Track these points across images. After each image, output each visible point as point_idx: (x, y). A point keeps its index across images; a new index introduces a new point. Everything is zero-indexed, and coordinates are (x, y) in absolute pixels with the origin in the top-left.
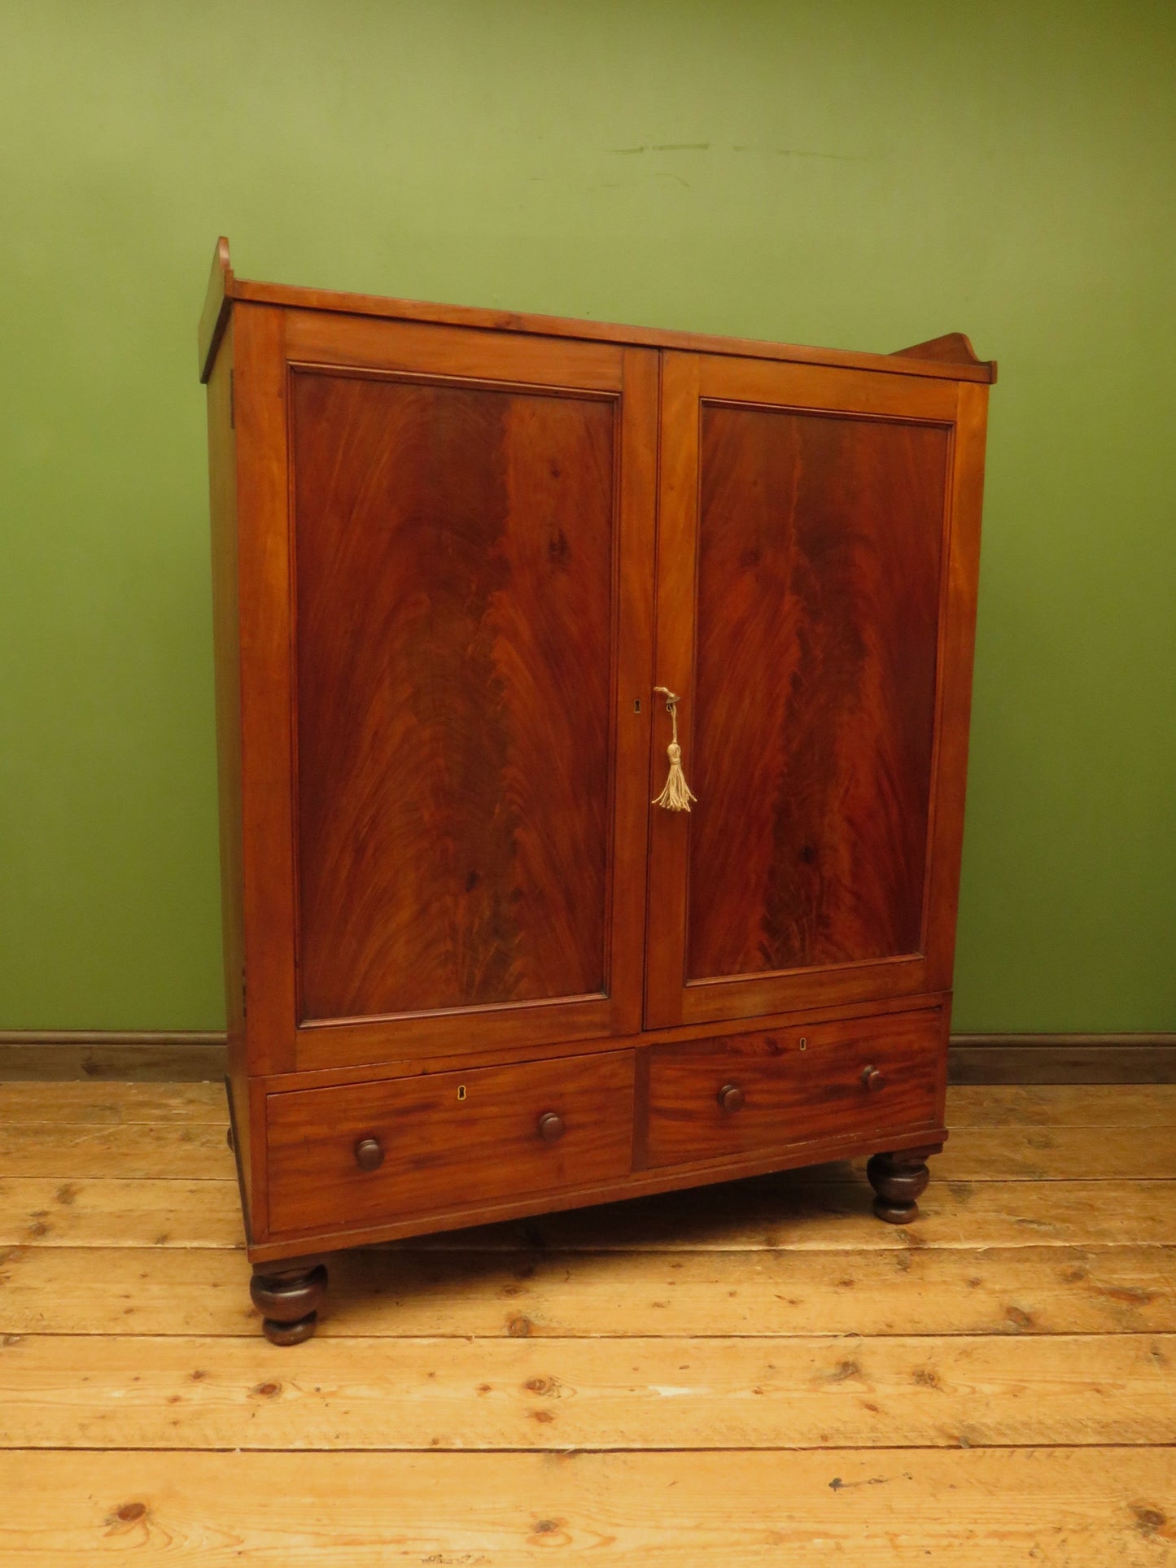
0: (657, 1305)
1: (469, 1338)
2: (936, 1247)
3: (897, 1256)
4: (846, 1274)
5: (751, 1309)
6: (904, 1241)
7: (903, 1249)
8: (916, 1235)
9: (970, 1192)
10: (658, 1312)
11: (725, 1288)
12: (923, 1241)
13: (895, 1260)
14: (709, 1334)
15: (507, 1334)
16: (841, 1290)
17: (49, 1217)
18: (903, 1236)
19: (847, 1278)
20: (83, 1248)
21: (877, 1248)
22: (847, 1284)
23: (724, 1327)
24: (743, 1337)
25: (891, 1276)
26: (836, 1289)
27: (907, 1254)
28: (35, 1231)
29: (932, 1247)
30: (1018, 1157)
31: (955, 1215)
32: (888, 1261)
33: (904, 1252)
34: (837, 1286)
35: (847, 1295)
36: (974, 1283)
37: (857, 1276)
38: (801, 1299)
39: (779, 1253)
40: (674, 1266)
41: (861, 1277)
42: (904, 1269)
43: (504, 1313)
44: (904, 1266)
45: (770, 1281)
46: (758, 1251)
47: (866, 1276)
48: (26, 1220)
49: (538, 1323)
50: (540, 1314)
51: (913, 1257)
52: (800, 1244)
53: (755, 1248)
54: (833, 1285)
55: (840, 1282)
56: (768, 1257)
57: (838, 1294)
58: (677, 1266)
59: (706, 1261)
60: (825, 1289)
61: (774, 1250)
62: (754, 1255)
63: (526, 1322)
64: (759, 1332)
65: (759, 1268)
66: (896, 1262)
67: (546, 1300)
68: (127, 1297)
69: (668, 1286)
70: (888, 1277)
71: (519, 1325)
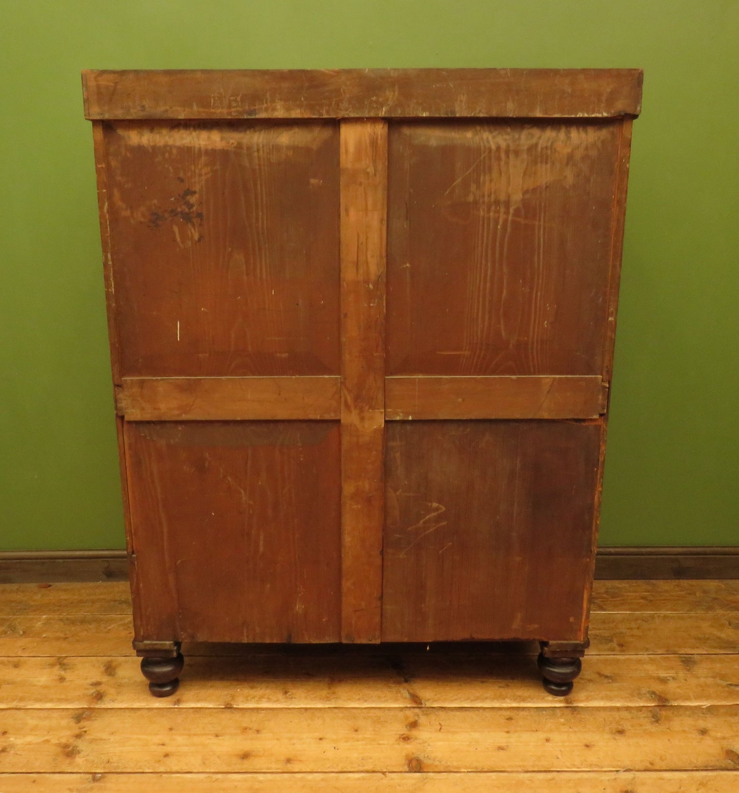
0: (500, 748)
1: (383, 773)
2: (676, 704)
3: (650, 711)
4: (619, 725)
5: (561, 751)
6: (654, 700)
7: (655, 706)
8: (663, 695)
9: (694, 663)
10: (501, 753)
11: (542, 736)
12: (667, 700)
13: (650, 715)
14: (536, 769)
15: (407, 770)
16: (618, 737)
17: (102, 685)
18: (653, 696)
19: (620, 728)
20: (128, 709)
21: (637, 705)
22: (621, 732)
23: (544, 764)
24: (558, 771)
25: (651, 727)
26: (614, 736)
27: (657, 709)
28: (96, 696)
29: (673, 704)
30: (723, 635)
31: (686, 680)
32: (645, 715)
33: (656, 708)
34: (615, 733)
35: (622, 741)
36: (704, 732)
37: (626, 726)
38: (593, 744)
39: (575, 709)
40: (508, 719)
41: (630, 728)
42: (657, 721)
43: (404, 754)
44: (656, 719)
45: (571, 730)
46: (560, 707)
47: (632, 726)
48: (88, 689)
49: (426, 761)
50: (426, 756)
51: (661, 712)
52: (587, 702)
53: (558, 705)
54: (611, 732)
55: (616, 732)
56: (567, 712)
57: (616, 739)
58: (510, 719)
59: (527, 715)
60: (607, 736)
61: (571, 707)
62: (558, 711)
63: (419, 761)
64: (568, 768)
65: (562, 720)
66: (651, 716)
67: (429, 745)
68: (163, 745)
69: (506, 734)
70: (647, 728)
71: (414, 763)
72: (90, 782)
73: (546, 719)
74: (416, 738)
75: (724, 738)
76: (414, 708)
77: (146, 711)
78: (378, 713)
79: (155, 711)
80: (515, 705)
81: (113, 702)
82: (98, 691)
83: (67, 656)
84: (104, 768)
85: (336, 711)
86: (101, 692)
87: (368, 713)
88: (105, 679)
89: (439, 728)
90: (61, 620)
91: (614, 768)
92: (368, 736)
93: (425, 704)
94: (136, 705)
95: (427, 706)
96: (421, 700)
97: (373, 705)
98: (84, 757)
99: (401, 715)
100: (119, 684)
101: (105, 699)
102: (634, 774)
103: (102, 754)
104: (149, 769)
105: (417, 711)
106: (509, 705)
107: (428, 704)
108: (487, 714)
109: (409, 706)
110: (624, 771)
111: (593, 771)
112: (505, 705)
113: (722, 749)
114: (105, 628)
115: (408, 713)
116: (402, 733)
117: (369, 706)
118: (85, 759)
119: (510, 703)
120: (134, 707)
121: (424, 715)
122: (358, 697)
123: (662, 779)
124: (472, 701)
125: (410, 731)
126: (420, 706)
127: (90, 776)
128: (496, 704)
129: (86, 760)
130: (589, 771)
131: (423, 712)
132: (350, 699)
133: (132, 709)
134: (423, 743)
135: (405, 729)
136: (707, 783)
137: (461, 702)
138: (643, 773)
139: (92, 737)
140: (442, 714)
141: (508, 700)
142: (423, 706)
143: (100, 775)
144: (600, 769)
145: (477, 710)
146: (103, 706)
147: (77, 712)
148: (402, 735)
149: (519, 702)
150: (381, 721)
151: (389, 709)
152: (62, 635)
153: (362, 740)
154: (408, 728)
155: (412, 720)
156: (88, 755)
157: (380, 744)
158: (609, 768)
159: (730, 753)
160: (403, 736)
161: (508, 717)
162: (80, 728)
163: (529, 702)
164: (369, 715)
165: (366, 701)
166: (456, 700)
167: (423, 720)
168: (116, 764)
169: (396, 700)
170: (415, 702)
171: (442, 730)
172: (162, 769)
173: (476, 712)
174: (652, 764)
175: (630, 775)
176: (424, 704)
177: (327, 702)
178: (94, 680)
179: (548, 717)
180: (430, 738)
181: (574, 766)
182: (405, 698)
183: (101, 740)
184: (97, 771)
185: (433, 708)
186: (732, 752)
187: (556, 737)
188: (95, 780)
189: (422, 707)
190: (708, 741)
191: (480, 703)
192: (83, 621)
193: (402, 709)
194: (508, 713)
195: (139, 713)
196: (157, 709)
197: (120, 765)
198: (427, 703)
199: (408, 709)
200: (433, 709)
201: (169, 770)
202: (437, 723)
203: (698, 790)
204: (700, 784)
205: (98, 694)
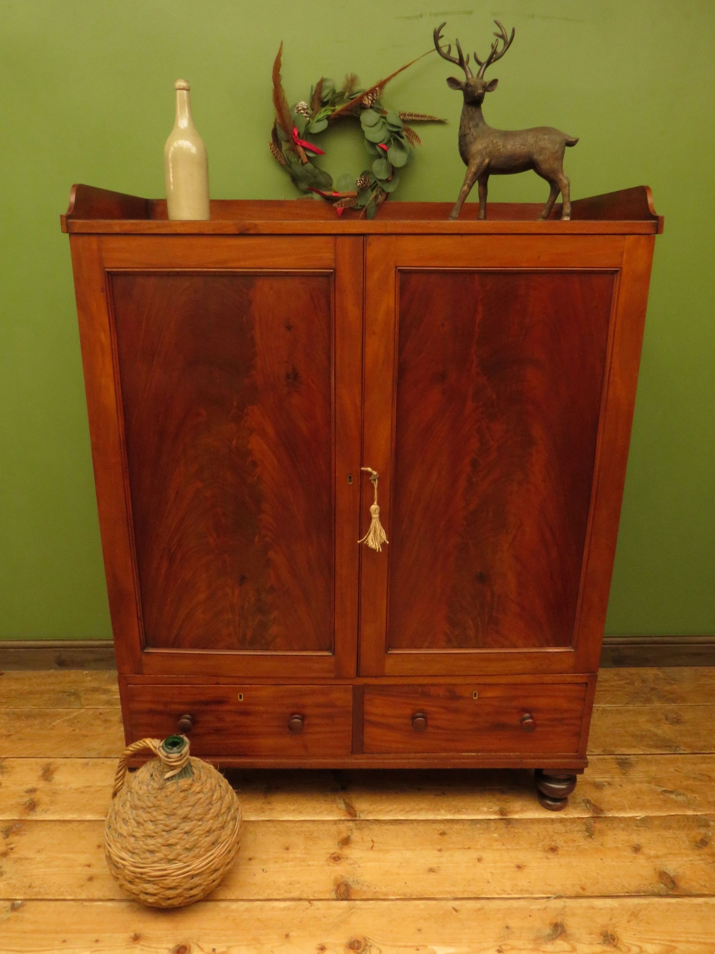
0: (431, 870)
1: (309, 901)
2: (610, 816)
3: (585, 823)
4: (553, 841)
5: (492, 873)
6: (589, 810)
7: (588, 818)
8: (596, 805)
9: (630, 765)
10: (432, 876)
11: (474, 854)
12: (601, 810)
14: (466, 896)
15: (335, 897)
16: (551, 855)
17: (38, 793)
18: (588, 806)
19: (553, 844)
20: (59, 821)
21: (571, 817)
22: (554, 850)
23: (476, 889)
24: (487, 899)
25: (584, 843)
26: (547, 854)
27: (592, 821)
28: (28, 807)
29: (608, 816)
30: (660, 733)
31: (621, 786)
32: (579, 829)
33: (590, 820)
34: (548, 851)
35: (556, 860)
36: (637, 849)
37: (560, 842)
38: (525, 864)
39: (509, 822)
40: (441, 834)
41: (563, 844)
42: (590, 836)
43: (332, 878)
44: (590, 833)
45: (504, 847)
46: (495, 819)
47: (566, 842)
48: (22, 796)
49: (355, 887)
50: (355, 879)
51: (595, 825)
52: (522, 813)
53: (493, 817)
54: (545, 851)
55: (549, 849)
56: (502, 825)
57: (548, 859)
58: (443, 834)
59: (461, 829)
60: (539, 855)
61: (505, 819)
62: (492, 824)
63: (347, 886)
64: (498, 894)
65: (496, 835)
66: (585, 829)
67: (359, 866)
68: (89, 866)
69: (437, 852)
70: (580, 844)
71: (342, 889)
72: (7, 911)
73: (480, 834)
74: (347, 858)
75: (657, 857)
76: (348, 820)
77: (77, 824)
78: (312, 827)
79: (86, 824)
80: (449, 817)
81: (45, 813)
82: (32, 799)
83: (7, 758)
84: (25, 893)
85: (269, 824)
86: (35, 800)
87: (301, 827)
88: (41, 785)
89: (371, 845)
90: (7, 714)
91: (544, 894)
92: (298, 856)
93: (360, 817)
94: (69, 817)
95: (362, 818)
96: (355, 811)
97: (308, 818)
98: (5, 880)
99: (334, 829)
100: (54, 791)
101: (38, 809)
102: (565, 902)
103: (25, 876)
104: (70, 895)
105: (351, 824)
106: (445, 818)
107: (363, 817)
108: (421, 828)
109: (343, 818)
110: (555, 898)
111: (523, 898)
112: (439, 818)
113: (655, 870)
114: (50, 724)
115: (342, 827)
116: (332, 851)
117: (303, 819)
118: (6, 882)
119: (444, 815)
120: (66, 819)
121: (358, 829)
122: (292, 808)
123: (593, 908)
124: (407, 812)
125: (341, 849)
126: (354, 818)
127: (8, 904)
128: (431, 817)
129: (8, 884)
130: (519, 898)
131: (356, 825)
132: (284, 811)
133: (64, 821)
134: (353, 864)
135: (337, 847)
136: (638, 913)
137: (396, 813)
138: (573, 900)
139: (18, 856)
140: (375, 827)
141: (443, 812)
142: (358, 818)
143: (20, 902)
144: (530, 896)
145: (412, 824)
146: (35, 818)
147: (7, 824)
148: (333, 854)
149: (454, 814)
150: (315, 837)
151: (323, 822)
152: (5, 732)
153: (292, 861)
154: (340, 845)
155: (344, 835)
156: (10, 878)
157: (309, 865)
158: (539, 894)
159: (663, 875)
160: (334, 856)
161: (441, 831)
162: (7, 845)
163: (464, 813)
164: (301, 829)
165: (300, 813)
166: (391, 811)
167: (356, 836)
168: (37, 890)
169: (331, 812)
170: (350, 814)
171: (374, 848)
172: (83, 897)
173: (411, 825)
174: (583, 889)
175: (559, 903)
176: (358, 815)
177: (261, 815)
178: (30, 786)
179: (481, 832)
180: (361, 858)
181: (504, 891)
182: (340, 809)
183: (26, 859)
184: (17, 898)
185: (368, 820)
186: (665, 873)
187: (488, 855)
188: (14, 908)
189: (357, 820)
190: (641, 860)
191: (415, 814)
192: (29, 716)
193: (335, 822)
194: (442, 827)
195: (71, 826)
196: (89, 821)
197: (42, 890)
198: (361, 815)
199: (341, 822)
200: (368, 823)
201: (91, 897)
202: (370, 839)
203: (629, 922)
204: (631, 915)
205: (30, 804)
